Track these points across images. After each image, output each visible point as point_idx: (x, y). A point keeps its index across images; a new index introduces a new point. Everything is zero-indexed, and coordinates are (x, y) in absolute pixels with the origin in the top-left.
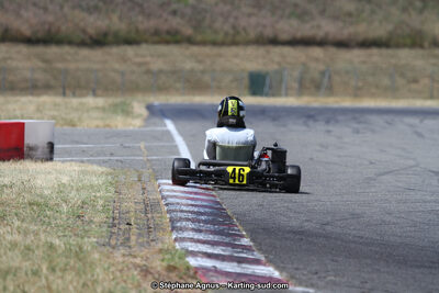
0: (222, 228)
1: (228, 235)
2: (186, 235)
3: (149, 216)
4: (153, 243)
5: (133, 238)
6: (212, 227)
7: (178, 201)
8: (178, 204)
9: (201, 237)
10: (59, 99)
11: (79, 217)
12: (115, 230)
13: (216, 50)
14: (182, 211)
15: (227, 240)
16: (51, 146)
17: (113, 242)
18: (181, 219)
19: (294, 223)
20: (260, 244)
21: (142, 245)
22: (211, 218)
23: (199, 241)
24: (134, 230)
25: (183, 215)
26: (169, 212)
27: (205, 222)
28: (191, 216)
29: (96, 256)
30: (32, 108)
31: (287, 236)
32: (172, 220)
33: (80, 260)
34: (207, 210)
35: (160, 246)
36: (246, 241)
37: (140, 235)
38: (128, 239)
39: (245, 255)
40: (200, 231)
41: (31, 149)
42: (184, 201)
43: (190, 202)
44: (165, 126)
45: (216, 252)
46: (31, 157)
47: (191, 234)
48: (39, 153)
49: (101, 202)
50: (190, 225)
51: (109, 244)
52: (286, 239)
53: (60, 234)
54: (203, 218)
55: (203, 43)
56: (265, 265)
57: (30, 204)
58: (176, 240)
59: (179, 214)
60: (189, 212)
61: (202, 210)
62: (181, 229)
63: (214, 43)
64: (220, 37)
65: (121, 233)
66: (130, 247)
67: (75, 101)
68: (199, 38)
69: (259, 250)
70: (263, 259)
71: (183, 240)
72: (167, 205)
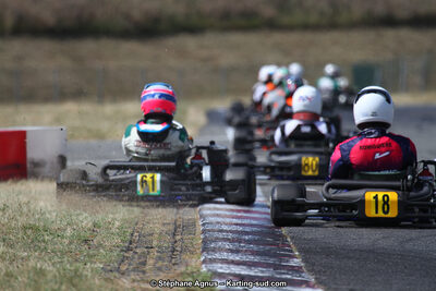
0: (268, 248)
1: (275, 255)
2: (217, 256)
3: (178, 238)
4: (176, 267)
5: (151, 262)
6: (255, 248)
7: (219, 220)
8: (218, 223)
9: (237, 258)
10: (87, 107)
11: (86, 241)
12: (130, 254)
13: (308, 36)
14: (222, 231)
15: (271, 261)
16: (62, 160)
17: (123, 268)
18: (217, 240)
19: (366, 242)
20: (314, 265)
21: (159, 269)
22: (256, 238)
23: (233, 262)
24: (155, 253)
25: (221, 235)
26: (204, 232)
27: (249, 242)
28: (230, 236)
29: (97, 281)
30: (47, 118)
31: (352, 255)
32: (205, 241)
33: (74, 286)
34: (254, 229)
35: (183, 269)
36: (296, 262)
37: (160, 258)
38: (144, 263)
39: (289, 277)
40: (237, 252)
41: (37, 164)
42: (228, 220)
43: (235, 221)
44: (225, 134)
45: (252, 273)
46: (36, 176)
47: (225, 255)
48: (46, 170)
49: (117, 224)
50: (228, 245)
51: (118, 270)
52: (350, 258)
53: (56, 259)
54: (247, 238)
55: (290, 28)
56: (313, 287)
57: (25, 228)
58: (204, 262)
59: (216, 235)
60: (231, 231)
61: (247, 229)
62: (214, 250)
63: (306, 27)
64: (313, 18)
65: (136, 256)
66: (144, 272)
67: (109, 109)
68: (286, 20)
69: (311, 271)
70: (312, 280)
71: (213, 261)
72: (204, 225)
